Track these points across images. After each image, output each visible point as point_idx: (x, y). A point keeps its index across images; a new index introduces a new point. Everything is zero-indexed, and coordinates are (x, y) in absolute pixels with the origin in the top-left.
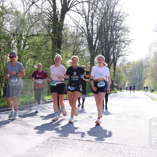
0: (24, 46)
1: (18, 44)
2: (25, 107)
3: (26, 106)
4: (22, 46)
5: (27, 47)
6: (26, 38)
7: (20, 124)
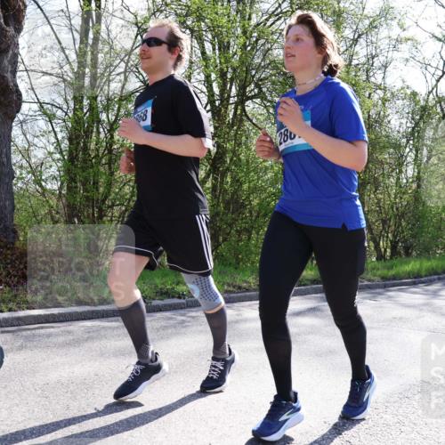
0: (429, 158)
1: (416, 156)
2: (435, 280)
3: (436, 277)
4: (425, 159)
5: (434, 160)
6: (432, 142)
7: (429, 311)
